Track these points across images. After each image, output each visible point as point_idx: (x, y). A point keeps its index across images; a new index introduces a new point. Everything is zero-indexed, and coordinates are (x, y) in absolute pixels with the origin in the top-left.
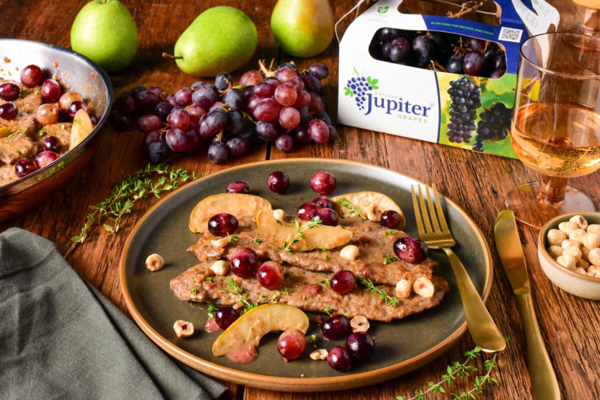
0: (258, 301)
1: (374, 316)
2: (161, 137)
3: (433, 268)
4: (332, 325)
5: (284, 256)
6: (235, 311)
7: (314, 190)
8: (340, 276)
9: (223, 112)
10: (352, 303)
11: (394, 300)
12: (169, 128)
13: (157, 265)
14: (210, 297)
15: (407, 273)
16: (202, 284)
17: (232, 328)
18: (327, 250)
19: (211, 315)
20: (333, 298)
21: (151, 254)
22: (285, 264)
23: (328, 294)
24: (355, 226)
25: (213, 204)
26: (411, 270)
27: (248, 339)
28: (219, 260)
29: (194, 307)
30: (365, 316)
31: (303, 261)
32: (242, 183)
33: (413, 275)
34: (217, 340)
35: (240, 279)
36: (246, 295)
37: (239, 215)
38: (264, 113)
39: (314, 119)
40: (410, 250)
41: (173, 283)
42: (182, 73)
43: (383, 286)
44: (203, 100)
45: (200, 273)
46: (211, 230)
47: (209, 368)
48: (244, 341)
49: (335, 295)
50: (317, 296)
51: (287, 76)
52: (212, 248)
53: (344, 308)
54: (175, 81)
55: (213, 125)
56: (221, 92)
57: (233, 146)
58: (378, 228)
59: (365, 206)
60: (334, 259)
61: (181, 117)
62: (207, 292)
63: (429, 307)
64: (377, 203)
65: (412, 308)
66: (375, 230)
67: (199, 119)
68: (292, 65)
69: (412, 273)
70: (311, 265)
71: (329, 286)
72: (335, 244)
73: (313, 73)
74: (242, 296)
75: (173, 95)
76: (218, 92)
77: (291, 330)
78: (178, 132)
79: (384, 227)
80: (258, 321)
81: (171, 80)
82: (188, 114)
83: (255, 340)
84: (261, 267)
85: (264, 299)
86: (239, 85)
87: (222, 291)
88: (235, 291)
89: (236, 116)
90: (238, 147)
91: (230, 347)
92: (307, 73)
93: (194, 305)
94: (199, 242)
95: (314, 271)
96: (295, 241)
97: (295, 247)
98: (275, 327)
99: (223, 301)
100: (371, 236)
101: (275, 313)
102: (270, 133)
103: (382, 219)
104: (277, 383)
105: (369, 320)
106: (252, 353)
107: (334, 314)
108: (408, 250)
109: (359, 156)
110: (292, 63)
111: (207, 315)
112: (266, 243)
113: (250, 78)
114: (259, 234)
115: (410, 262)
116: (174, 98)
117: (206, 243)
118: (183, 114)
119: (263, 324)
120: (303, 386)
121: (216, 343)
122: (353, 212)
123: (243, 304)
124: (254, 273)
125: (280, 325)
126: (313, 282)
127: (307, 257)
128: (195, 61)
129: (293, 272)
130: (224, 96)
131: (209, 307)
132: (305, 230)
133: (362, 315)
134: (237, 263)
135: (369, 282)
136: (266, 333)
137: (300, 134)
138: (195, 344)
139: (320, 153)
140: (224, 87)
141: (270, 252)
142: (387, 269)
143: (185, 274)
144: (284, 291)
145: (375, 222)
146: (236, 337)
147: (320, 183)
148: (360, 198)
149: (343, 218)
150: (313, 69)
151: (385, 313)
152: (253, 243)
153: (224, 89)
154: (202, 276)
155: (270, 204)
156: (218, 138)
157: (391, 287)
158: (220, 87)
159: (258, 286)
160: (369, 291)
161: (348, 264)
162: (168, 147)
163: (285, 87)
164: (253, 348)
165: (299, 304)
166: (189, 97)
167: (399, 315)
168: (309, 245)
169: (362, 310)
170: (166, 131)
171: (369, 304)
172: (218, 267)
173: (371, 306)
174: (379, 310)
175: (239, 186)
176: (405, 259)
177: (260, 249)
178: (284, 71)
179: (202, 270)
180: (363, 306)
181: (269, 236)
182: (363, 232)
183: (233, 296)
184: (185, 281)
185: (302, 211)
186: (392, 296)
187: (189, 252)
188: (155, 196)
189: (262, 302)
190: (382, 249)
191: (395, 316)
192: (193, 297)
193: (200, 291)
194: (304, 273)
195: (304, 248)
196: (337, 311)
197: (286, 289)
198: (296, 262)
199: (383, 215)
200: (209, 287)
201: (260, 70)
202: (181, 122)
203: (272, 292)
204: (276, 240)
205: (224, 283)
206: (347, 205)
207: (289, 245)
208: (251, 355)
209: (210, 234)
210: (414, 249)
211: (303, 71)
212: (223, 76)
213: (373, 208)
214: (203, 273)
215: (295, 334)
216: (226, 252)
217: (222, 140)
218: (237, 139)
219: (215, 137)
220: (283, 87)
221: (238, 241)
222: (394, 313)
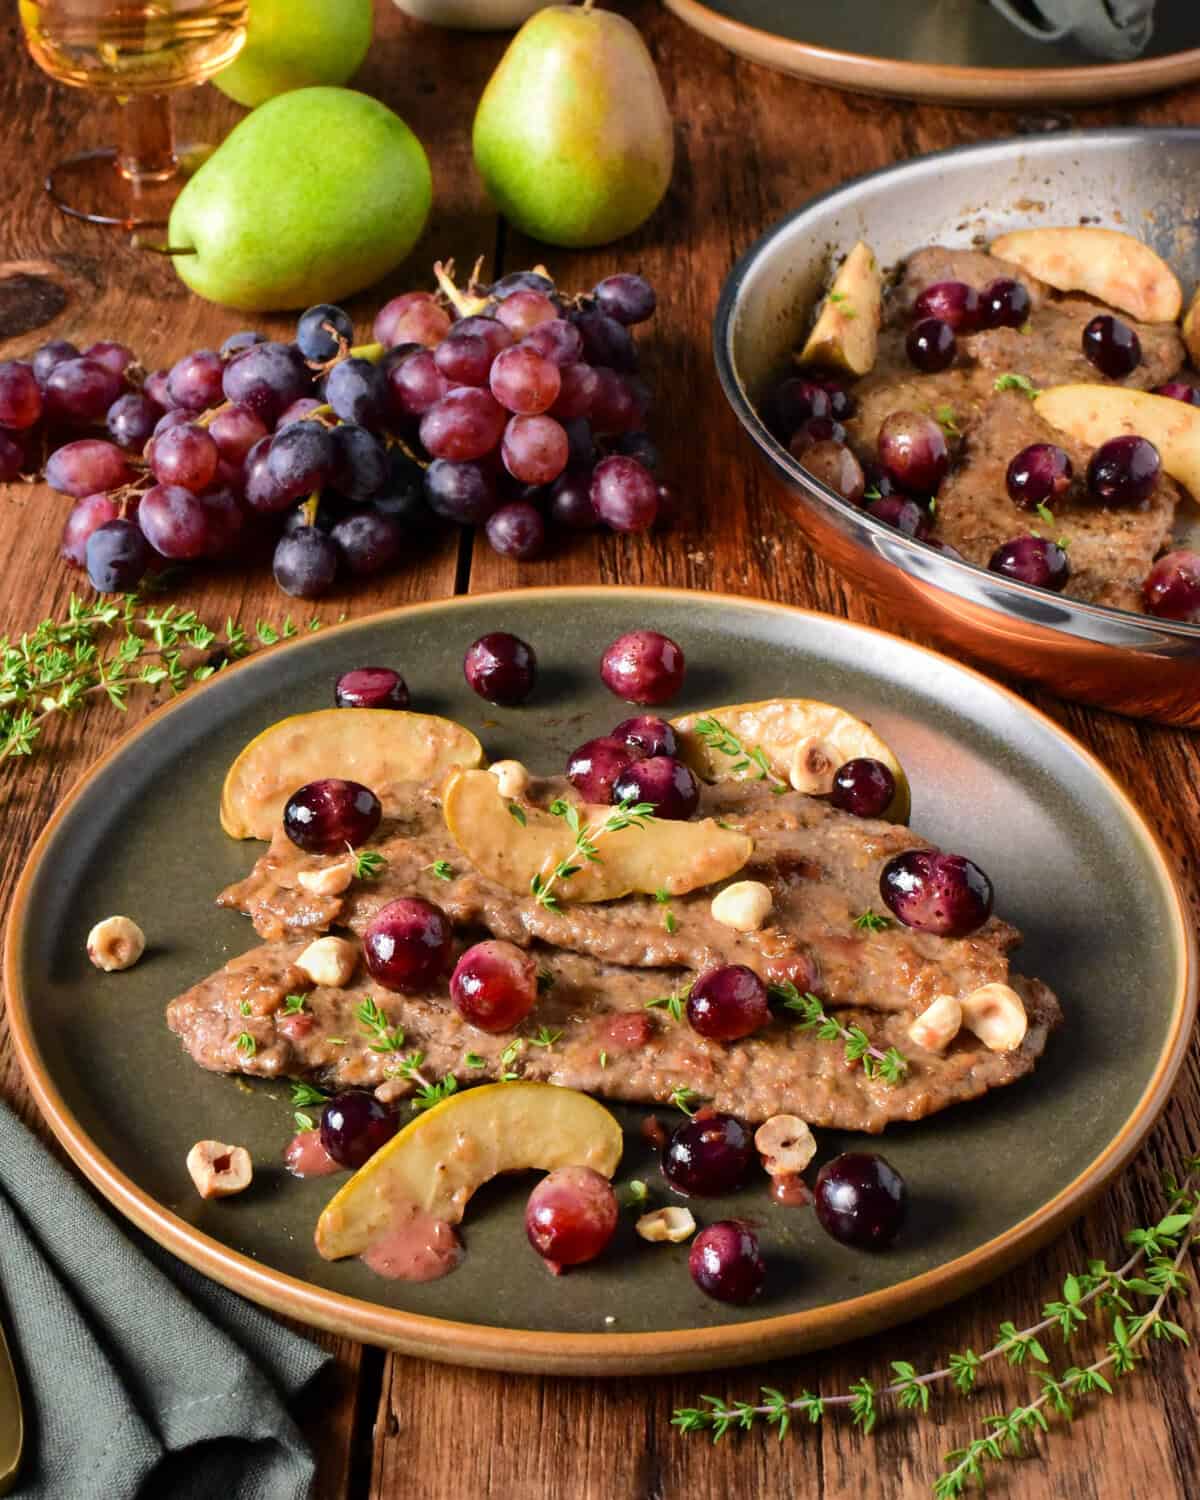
0: (456, 1072)
1: (829, 1116)
2: (122, 512)
3: (1010, 950)
4: (696, 1149)
5: (534, 921)
6: (384, 1106)
7: (617, 692)
8: (718, 985)
9: (319, 432)
10: (759, 1074)
11: (891, 1062)
12: (152, 482)
13: (125, 953)
14: (302, 1060)
15: (927, 969)
16: (273, 1019)
17: (376, 1168)
18: (670, 898)
19: (304, 1120)
20: (695, 1059)
21: (104, 918)
22: (538, 945)
23: (681, 1045)
24: (753, 813)
25: (297, 745)
26: (941, 957)
27: (428, 1200)
28: (323, 935)
29: (249, 1091)
30: (800, 1116)
31: (595, 937)
32: (384, 671)
33: (946, 975)
34: (330, 1206)
35: (396, 997)
36: (417, 1053)
37: (379, 779)
38: (449, 436)
39: (611, 454)
40: (937, 895)
41: (178, 1011)
42: (192, 299)
43: (853, 1014)
44: (259, 391)
45: (265, 983)
46: (294, 834)
47: (310, 1306)
48: (416, 1209)
49: (703, 1048)
50: (644, 1051)
51: (526, 315)
52: (300, 895)
53: (731, 1090)
54: (171, 324)
55: (291, 476)
56: (314, 366)
57: (353, 543)
58: (827, 816)
59: (783, 744)
60: (694, 925)
61: (189, 447)
62: (289, 1042)
63: (1003, 1080)
64: (818, 735)
65: (951, 1087)
66: (816, 826)
67: (245, 455)
68: (543, 280)
69: (945, 968)
70: (620, 948)
71: (682, 1016)
72: (696, 877)
73: (605, 304)
74: (404, 1054)
75: (164, 374)
76: (307, 368)
77: (568, 1170)
78: (178, 496)
79: (843, 815)
80: (461, 1142)
81: (159, 319)
82: (210, 438)
83: (452, 1203)
84: (462, 961)
85: (473, 1066)
86: (369, 341)
87: (339, 1041)
88: (379, 1041)
89: (364, 442)
90: (368, 545)
91: (371, 1229)
92: (586, 304)
93: (248, 1086)
94: (255, 874)
95: (631, 967)
96: (569, 872)
97: (567, 890)
98: (514, 1160)
99: (344, 1073)
100: (807, 845)
101: (515, 1115)
102: (473, 495)
103: (838, 788)
104: (530, 1353)
105: (813, 1127)
106: (444, 1247)
107: (703, 1112)
108: (930, 894)
109: (750, 572)
110: (540, 271)
111: (293, 1119)
112: (471, 877)
113: (406, 319)
114: (447, 846)
115: (934, 932)
116: (166, 382)
117: (281, 878)
118: (195, 439)
119: (476, 1151)
120: (613, 1361)
121: (327, 1216)
122: (744, 765)
123: (407, 1085)
124: (441, 979)
125: (530, 1152)
126: (630, 1004)
127: (608, 922)
128: (235, 262)
129: (563, 969)
130: (323, 380)
131: (296, 1092)
132: (599, 838)
133: (792, 1113)
134: (385, 948)
135: (810, 1002)
136: (486, 1178)
137: (566, 499)
138: (257, 1218)
139: (629, 562)
140: (324, 352)
141: (486, 908)
142: (865, 958)
143: (217, 982)
144: (538, 1038)
145: (813, 797)
146: (390, 1194)
147: (634, 669)
148: (764, 719)
149: (712, 783)
150: (607, 294)
151: (864, 1104)
152: (431, 878)
153: (323, 359)
154: (273, 992)
155: (477, 742)
156: (306, 515)
157: (876, 1018)
158: (312, 350)
159: (454, 1021)
160: (813, 1032)
161: (738, 942)
162: (146, 542)
163: (524, 355)
164: (447, 1230)
165: (591, 1079)
166: (215, 380)
167: (910, 1109)
168: (614, 882)
169: (792, 1096)
170: (140, 492)
171: (811, 1075)
172: (322, 960)
173: (819, 1083)
174: (844, 1095)
175: (375, 682)
176: (918, 923)
177: (454, 899)
178: (515, 302)
179: (271, 969)
180: (793, 1083)
181: (484, 856)
182: (781, 835)
183: (375, 1058)
184: (218, 1007)
185: (582, 767)
186: (884, 1047)
187: (226, 905)
188: (111, 704)
189: (469, 1075)
190: (844, 889)
191: (895, 1113)
192: (245, 1062)
193: (270, 1041)
194: (599, 974)
195: (598, 893)
196: (710, 1101)
197: (545, 1031)
198: (574, 941)
199: (842, 774)
200: (297, 1029)
201: (438, 292)
202: (188, 464)
203: (498, 1043)
204: (507, 867)
205: (344, 1014)
206: (724, 743)
207: (548, 886)
208: (439, 1252)
209: (291, 844)
210: (947, 892)
211: (576, 299)
212: (321, 317)
213: (806, 753)
214: (275, 979)
215: (581, 1184)
216: (347, 910)
217: (318, 522)
218: (363, 520)
219: (294, 510)
220: (515, 354)
221: (383, 871)
222: (893, 1104)
